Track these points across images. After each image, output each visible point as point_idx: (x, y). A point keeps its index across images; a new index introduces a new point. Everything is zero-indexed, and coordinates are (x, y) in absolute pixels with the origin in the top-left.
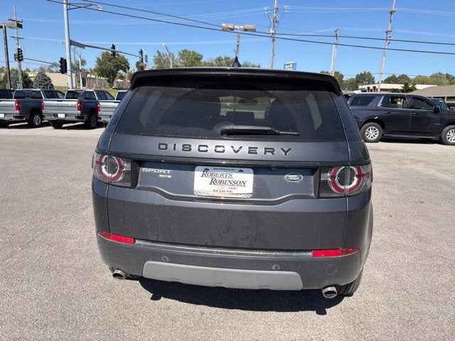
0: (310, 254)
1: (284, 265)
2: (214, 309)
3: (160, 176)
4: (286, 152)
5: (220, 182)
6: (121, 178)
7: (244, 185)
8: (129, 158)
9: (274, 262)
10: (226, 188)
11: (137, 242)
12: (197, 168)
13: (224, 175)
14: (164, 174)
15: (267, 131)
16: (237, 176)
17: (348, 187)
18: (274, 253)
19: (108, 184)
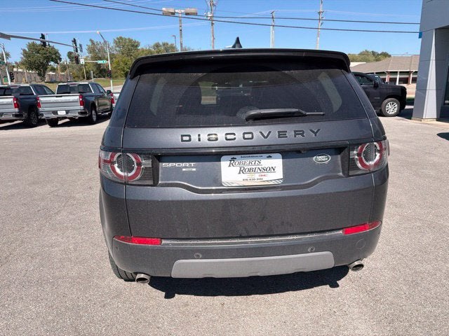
0: (341, 232)
1: (319, 247)
2: (233, 298)
3: (184, 170)
4: (315, 133)
5: (249, 170)
6: (139, 176)
7: (272, 170)
8: (150, 154)
9: (310, 244)
10: (257, 176)
11: (164, 242)
12: (223, 158)
13: (253, 163)
14: (188, 167)
15: (294, 113)
16: (266, 162)
17: (372, 163)
18: (308, 236)
19: (126, 184)
